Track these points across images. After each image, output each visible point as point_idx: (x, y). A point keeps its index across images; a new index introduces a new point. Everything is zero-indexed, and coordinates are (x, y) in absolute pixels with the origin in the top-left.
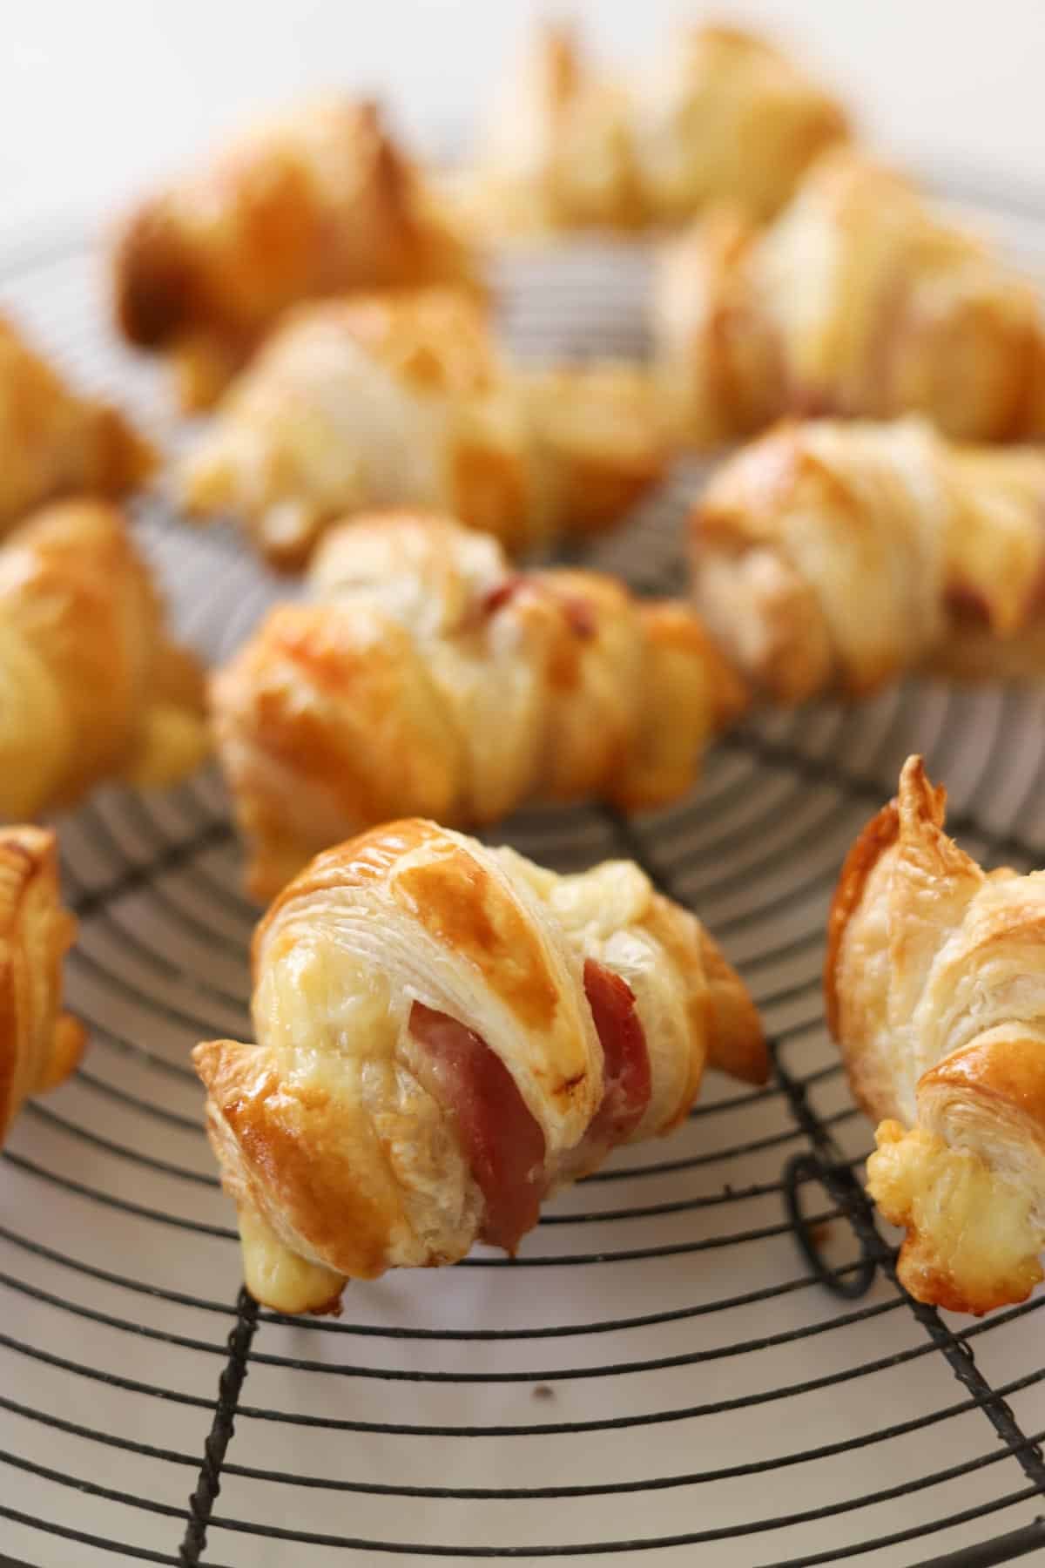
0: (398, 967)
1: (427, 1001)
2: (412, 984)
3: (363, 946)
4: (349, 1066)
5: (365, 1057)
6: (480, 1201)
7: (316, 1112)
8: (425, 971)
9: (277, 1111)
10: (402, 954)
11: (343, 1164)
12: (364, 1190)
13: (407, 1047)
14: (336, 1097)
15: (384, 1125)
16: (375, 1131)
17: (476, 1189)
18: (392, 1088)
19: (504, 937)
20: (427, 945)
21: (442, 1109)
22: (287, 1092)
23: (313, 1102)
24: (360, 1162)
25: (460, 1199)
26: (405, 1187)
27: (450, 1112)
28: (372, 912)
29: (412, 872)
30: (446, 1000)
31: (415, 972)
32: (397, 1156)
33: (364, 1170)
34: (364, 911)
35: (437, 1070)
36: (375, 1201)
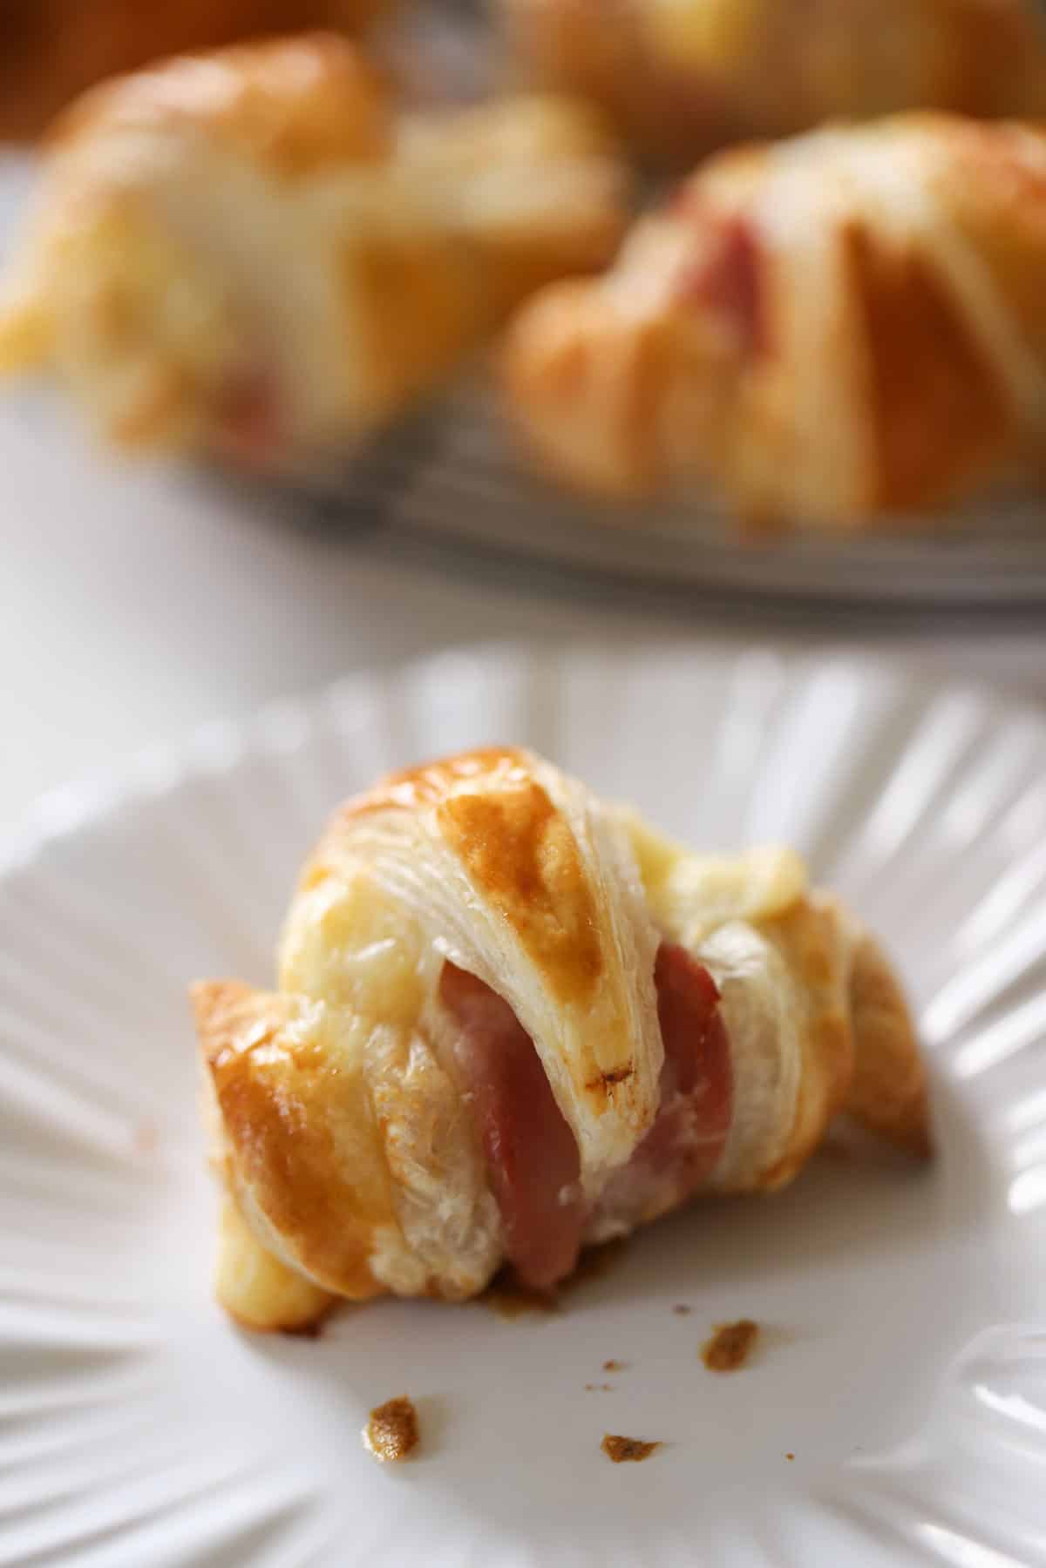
0: (433, 914)
1: (457, 957)
2: (446, 934)
3: (401, 882)
4: (356, 1023)
5: (379, 1017)
6: (494, 1218)
7: (308, 1072)
8: (459, 917)
9: (263, 1068)
10: (438, 898)
11: (327, 1141)
12: (349, 1176)
13: (433, 1014)
14: (333, 1058)
15: (383, 1098)
16: (373, 1107)
17: (489, 1201)
18: (402, 1061)
19: (551, 887)
20: (464, 888)
21: (458, 1094)
22: (281, 1047)
23: (305, 1061)
24: (347, 1141)
25: (466, 1211)
26: (397, 1182)
27: (467, 1097)
28: (417, 843)
29: (464, 800)
30: (479, 958)
31: (451, 920)
32: (393, 1141)
33: (352, 1150)
34: (407, 842)
35: (460, 1047)
36: (359, 1194)
